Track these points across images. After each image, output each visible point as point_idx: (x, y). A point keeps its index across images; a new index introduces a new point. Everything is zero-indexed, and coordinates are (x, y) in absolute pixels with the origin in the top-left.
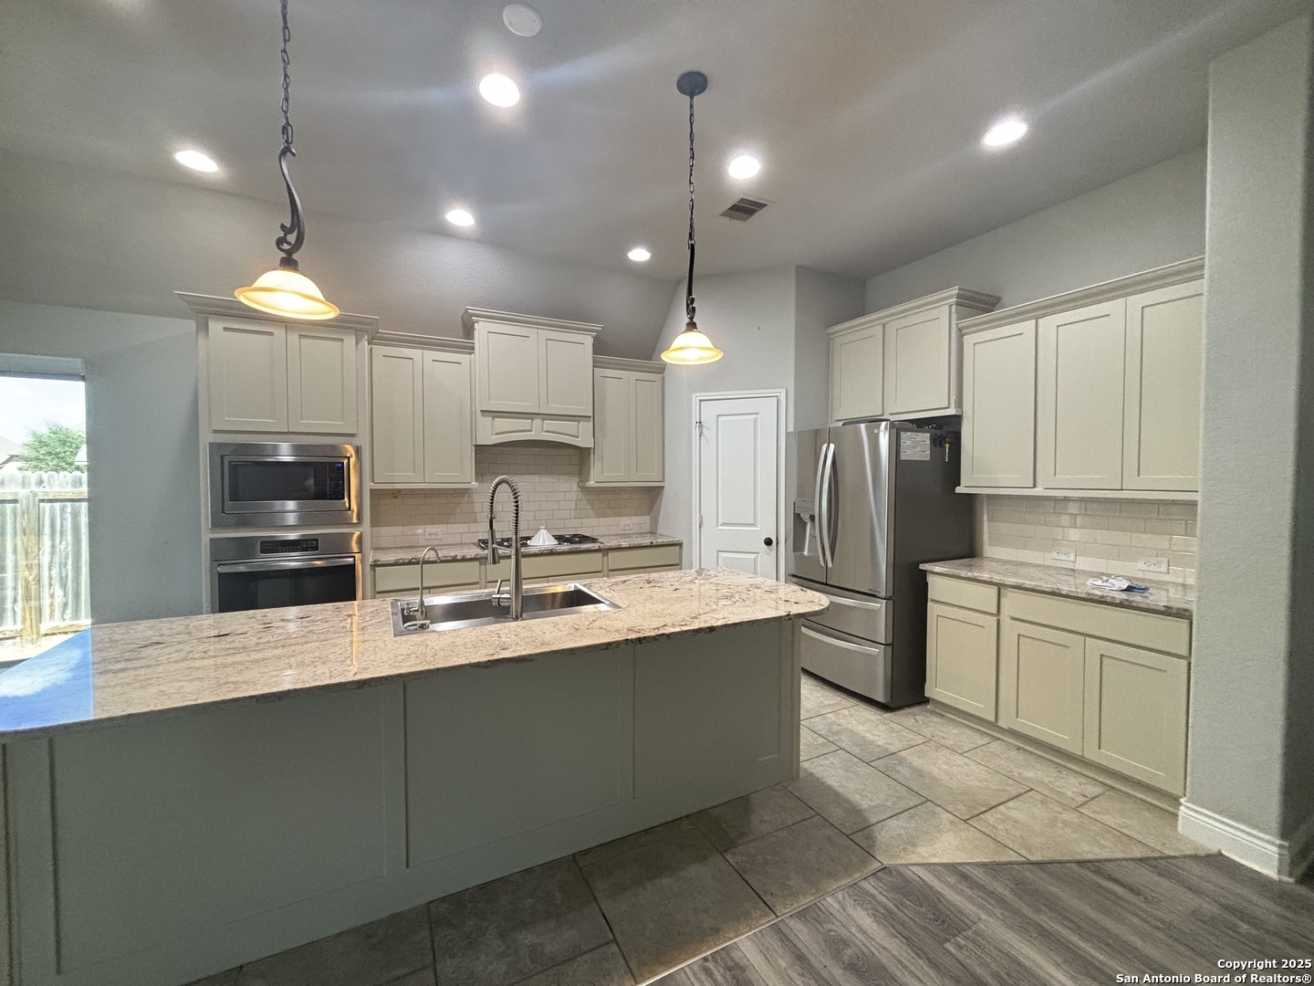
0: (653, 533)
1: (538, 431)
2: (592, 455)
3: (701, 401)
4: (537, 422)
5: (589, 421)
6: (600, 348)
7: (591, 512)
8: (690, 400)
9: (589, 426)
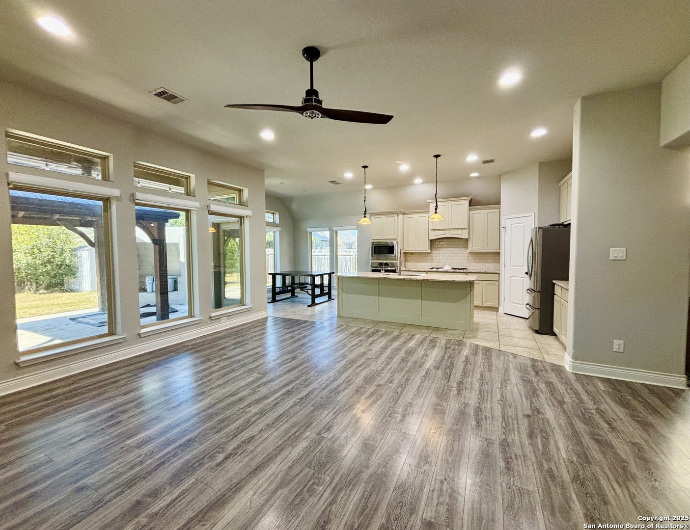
1: (448, 234)
2: (469, 241)
3: (505, 219)
4: (448, 231)
5: (466, 229)
6: (471, 203)
7: (474, 261)
9: (467, 231)
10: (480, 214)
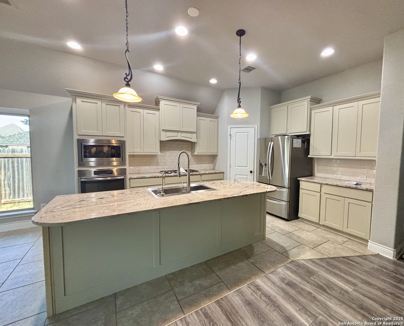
0: (214, 169)
1: (180, 137)
2: (196, 145)
3: (231, 128)
4: (179, 134)
5: (195, 134)
6: (199, 110)
7: (195, 163)
8: (227, 127)
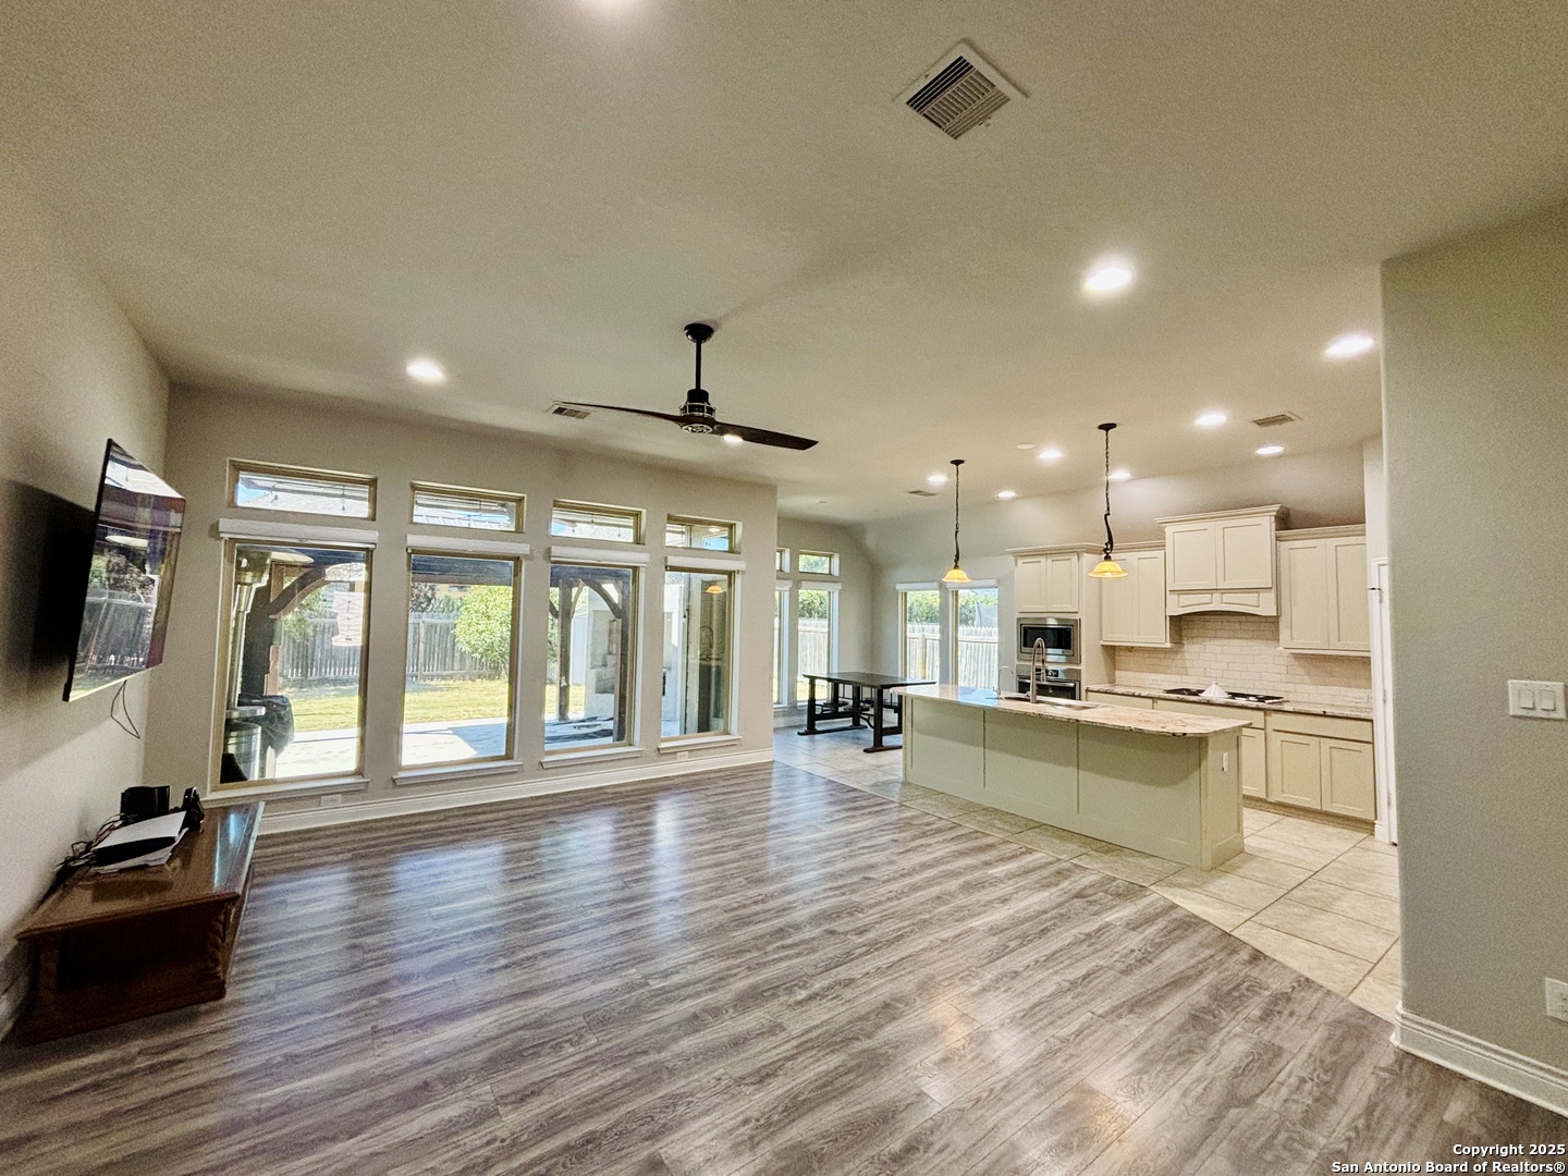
1: (1217, 603)
2: (1278, 623)
3: (1379, 566)
4: (1217, 596)
5: (1271, 592)
9: (1272, 596)
10: (1310, 553)
